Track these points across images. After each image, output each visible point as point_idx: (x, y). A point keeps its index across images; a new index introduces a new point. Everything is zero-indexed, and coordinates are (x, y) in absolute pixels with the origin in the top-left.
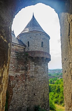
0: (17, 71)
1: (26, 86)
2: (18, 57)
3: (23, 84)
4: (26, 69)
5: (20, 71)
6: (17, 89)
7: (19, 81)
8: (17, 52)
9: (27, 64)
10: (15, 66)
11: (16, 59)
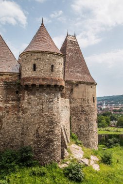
0: (6, 102)
1: (19, 118)
2: (7, 87)
3: (15, 116)
4: (18, 100)
5: (10, 102)
6: (8, 119)
7: (10, 113)
8: (6, 82)
9: (20, 93)
10: (4, 97)
11: (4, 89)
